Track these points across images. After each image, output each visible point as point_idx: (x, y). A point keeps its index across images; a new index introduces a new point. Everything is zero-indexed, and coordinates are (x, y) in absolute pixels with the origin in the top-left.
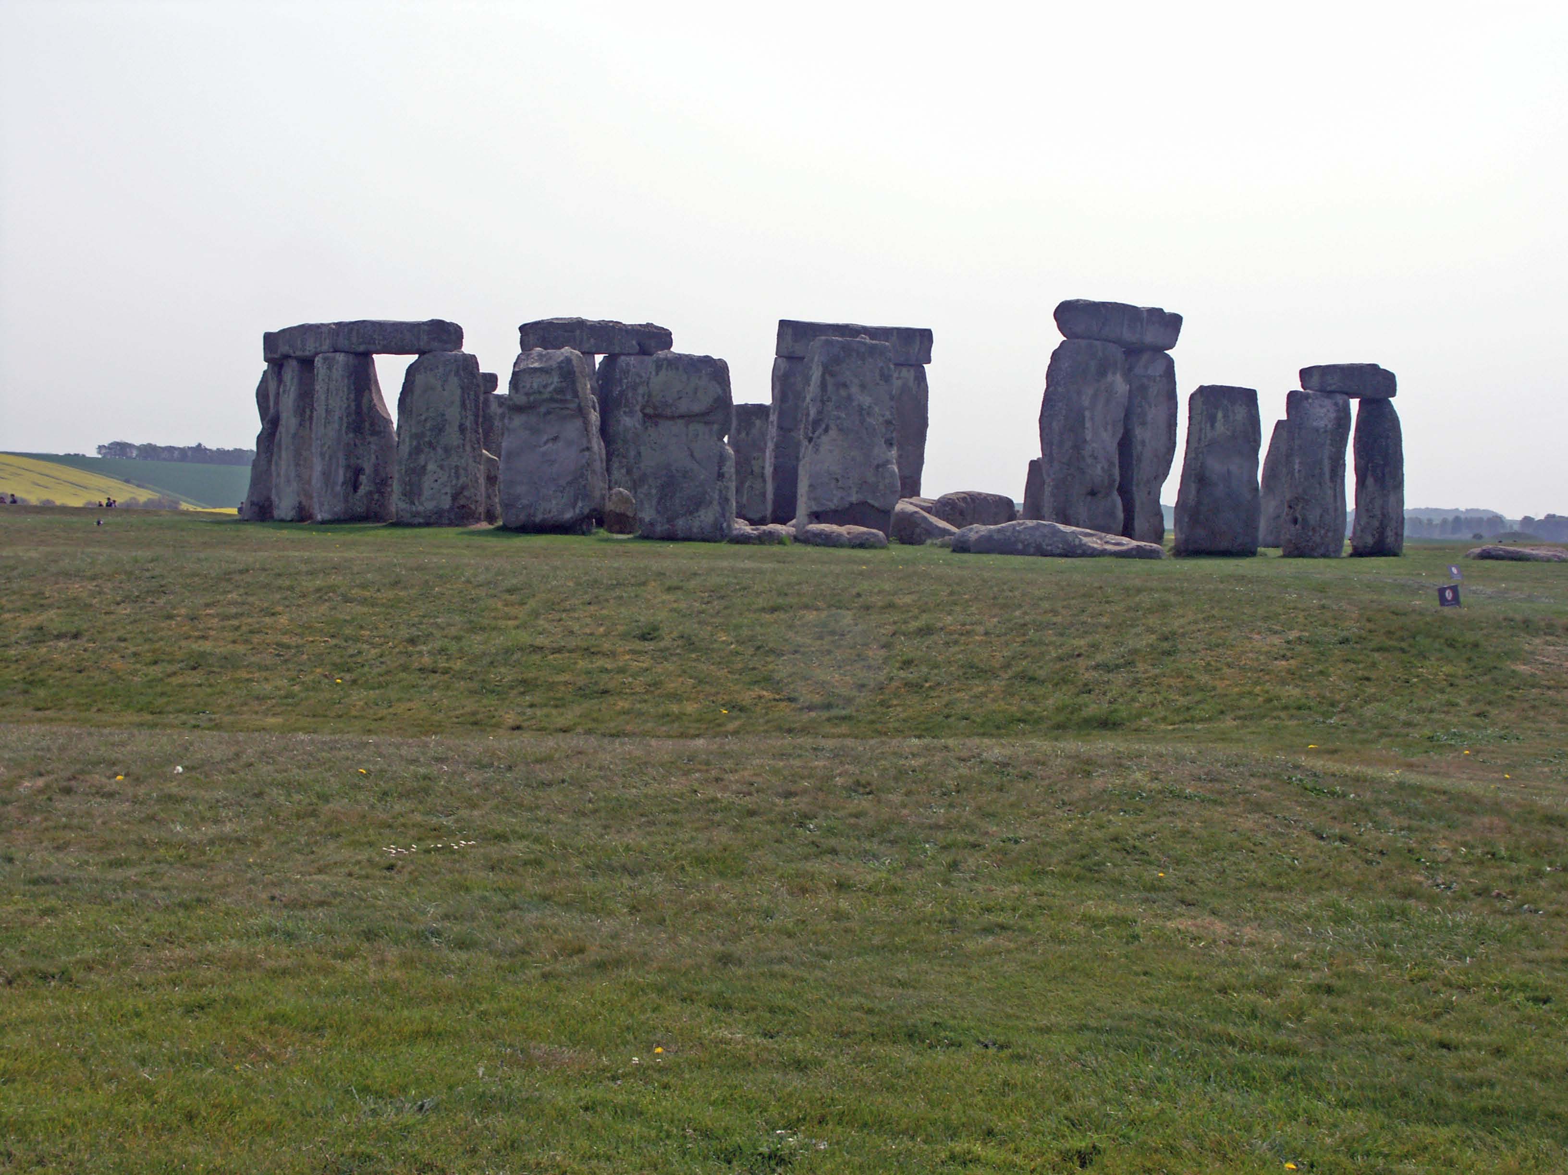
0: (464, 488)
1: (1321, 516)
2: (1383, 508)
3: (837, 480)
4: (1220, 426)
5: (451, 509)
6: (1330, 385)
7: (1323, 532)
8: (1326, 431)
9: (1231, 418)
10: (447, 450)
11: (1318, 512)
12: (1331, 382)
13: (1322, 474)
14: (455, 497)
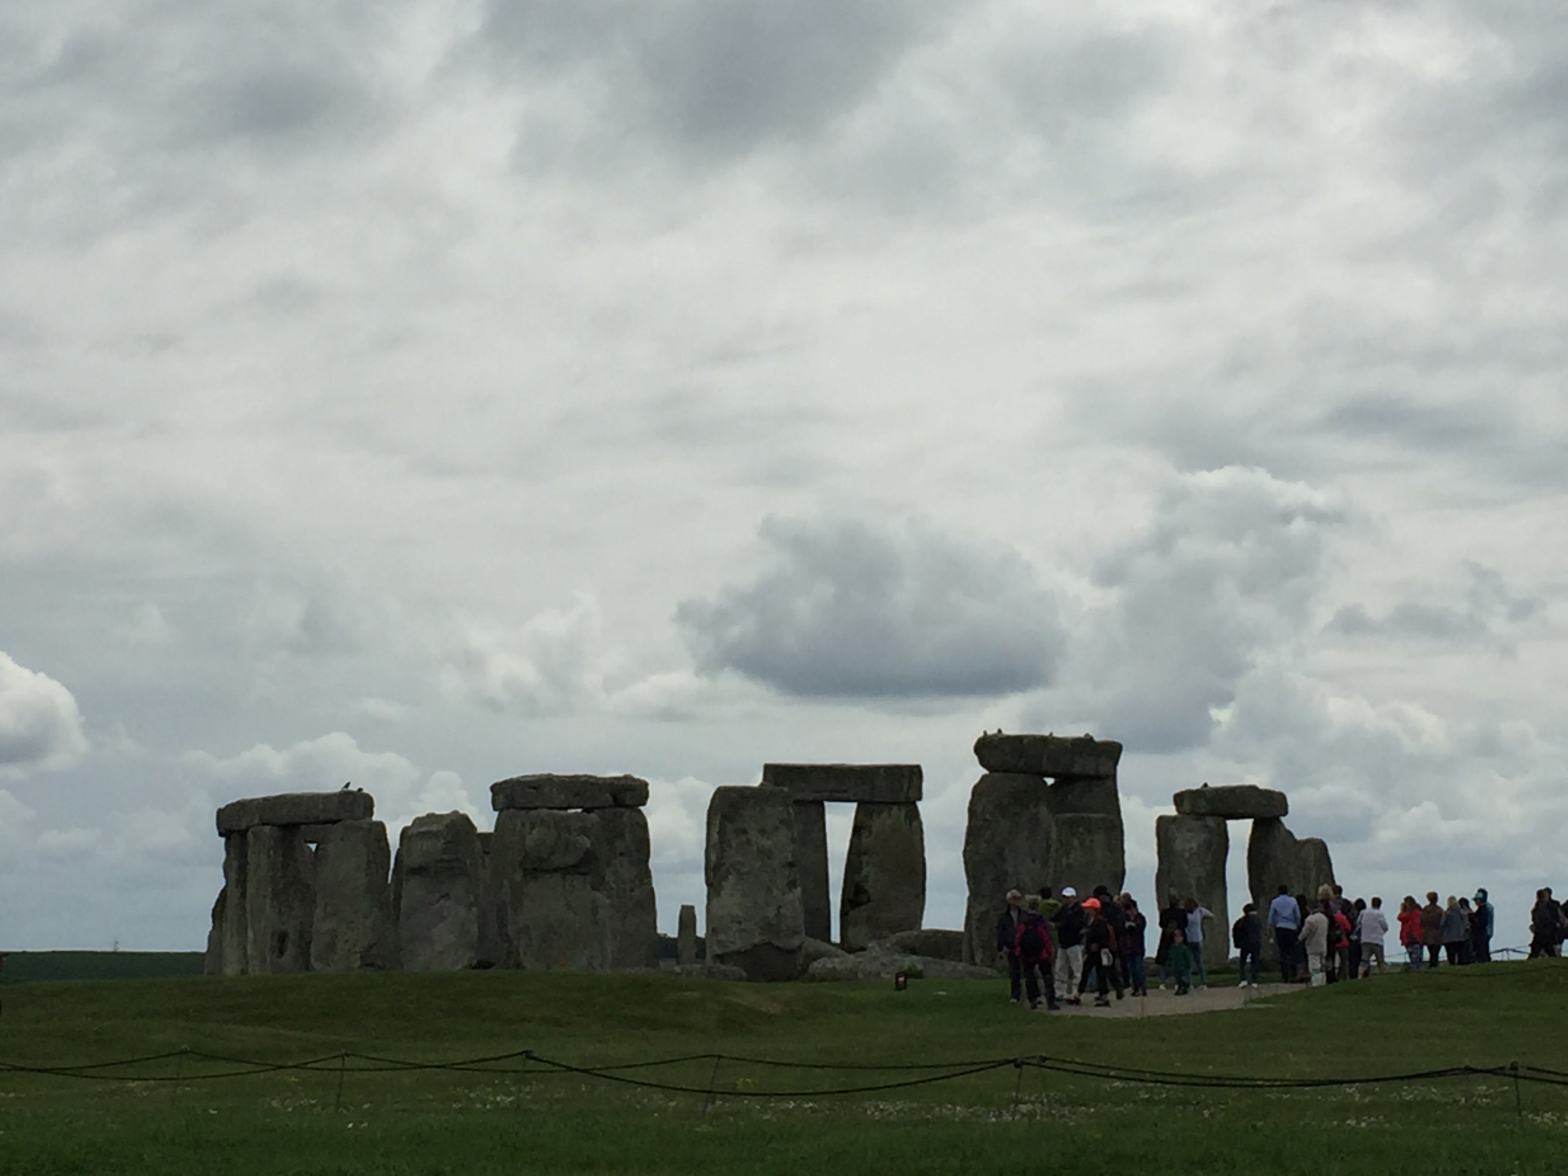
3: (740, 922)
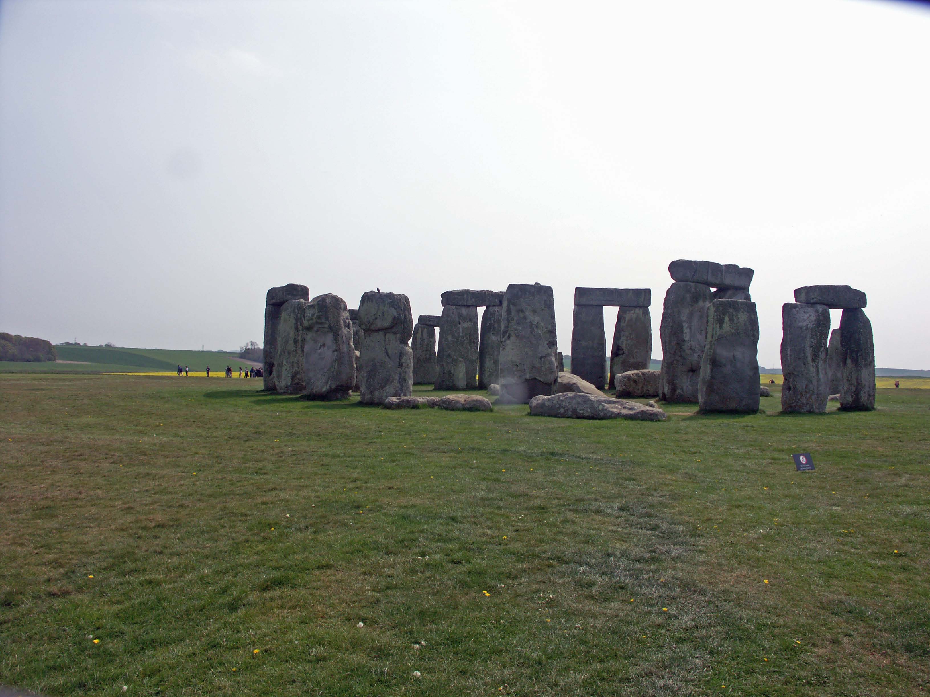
0: (296, 373)
1: (807, 386)
2: (857, 379)
3: (517, 365)
4: (727, 326)
5: (292, 384)
6: (813, 299)
7: (808, 396)
8: (807, 329)
9: (735, 322)
10: (289, 353)
11: (805, 383)
12: (813, 296)
13: (805, 357)
14: (293, 378)
